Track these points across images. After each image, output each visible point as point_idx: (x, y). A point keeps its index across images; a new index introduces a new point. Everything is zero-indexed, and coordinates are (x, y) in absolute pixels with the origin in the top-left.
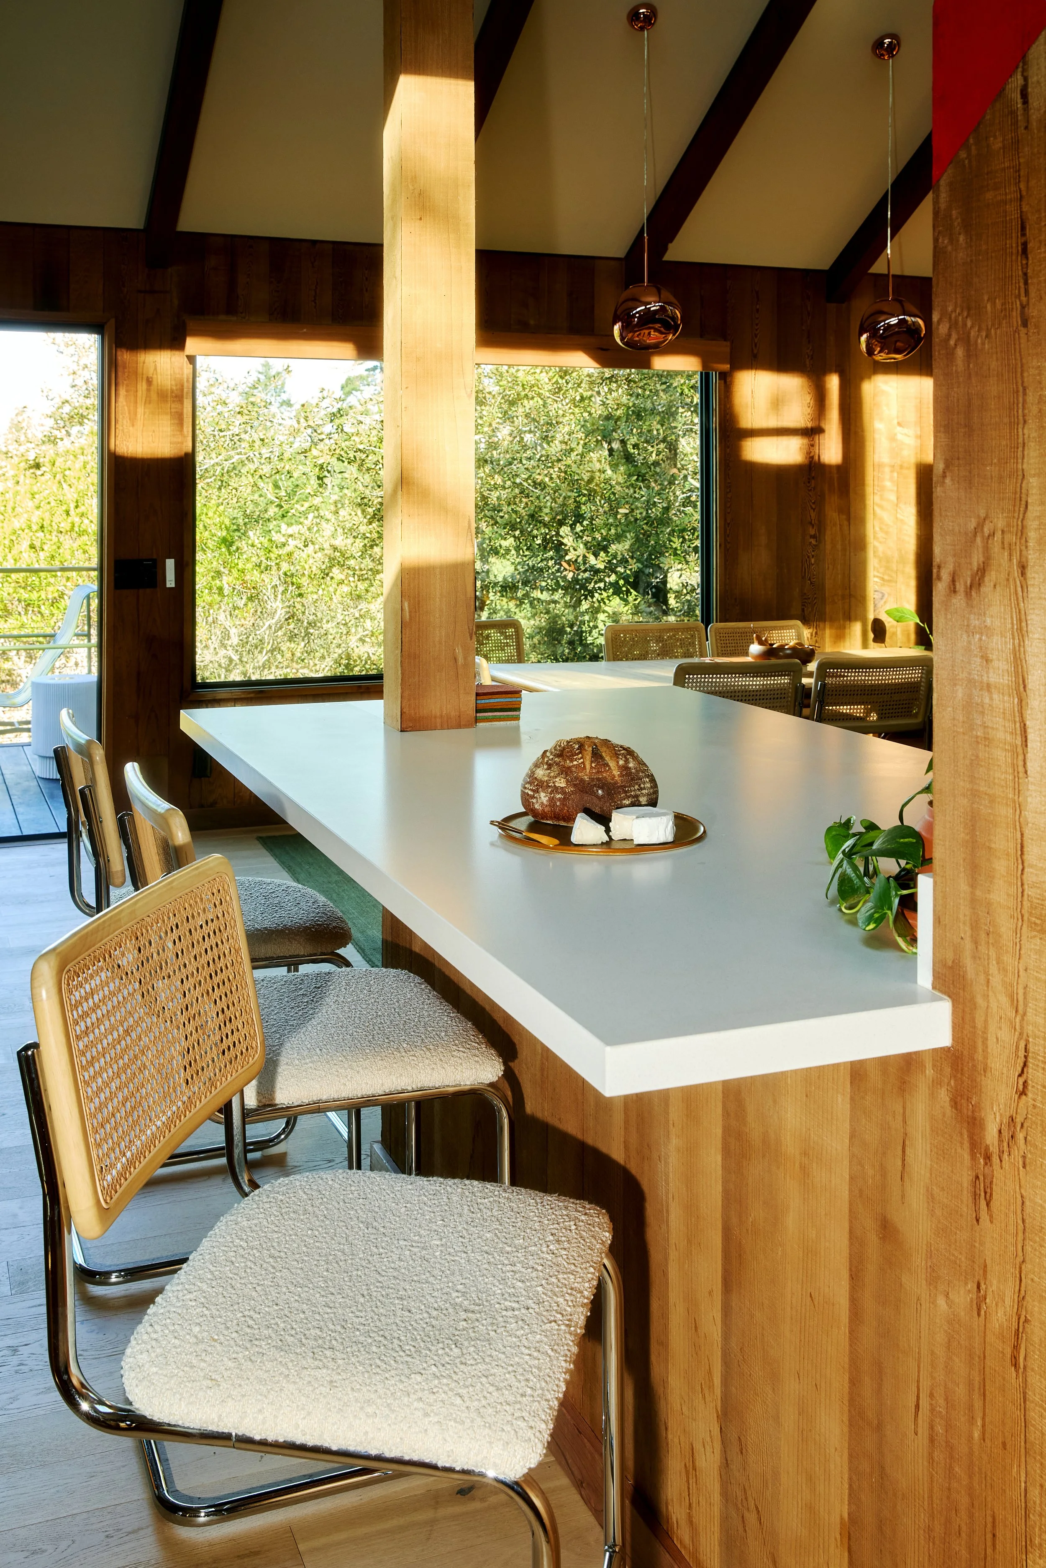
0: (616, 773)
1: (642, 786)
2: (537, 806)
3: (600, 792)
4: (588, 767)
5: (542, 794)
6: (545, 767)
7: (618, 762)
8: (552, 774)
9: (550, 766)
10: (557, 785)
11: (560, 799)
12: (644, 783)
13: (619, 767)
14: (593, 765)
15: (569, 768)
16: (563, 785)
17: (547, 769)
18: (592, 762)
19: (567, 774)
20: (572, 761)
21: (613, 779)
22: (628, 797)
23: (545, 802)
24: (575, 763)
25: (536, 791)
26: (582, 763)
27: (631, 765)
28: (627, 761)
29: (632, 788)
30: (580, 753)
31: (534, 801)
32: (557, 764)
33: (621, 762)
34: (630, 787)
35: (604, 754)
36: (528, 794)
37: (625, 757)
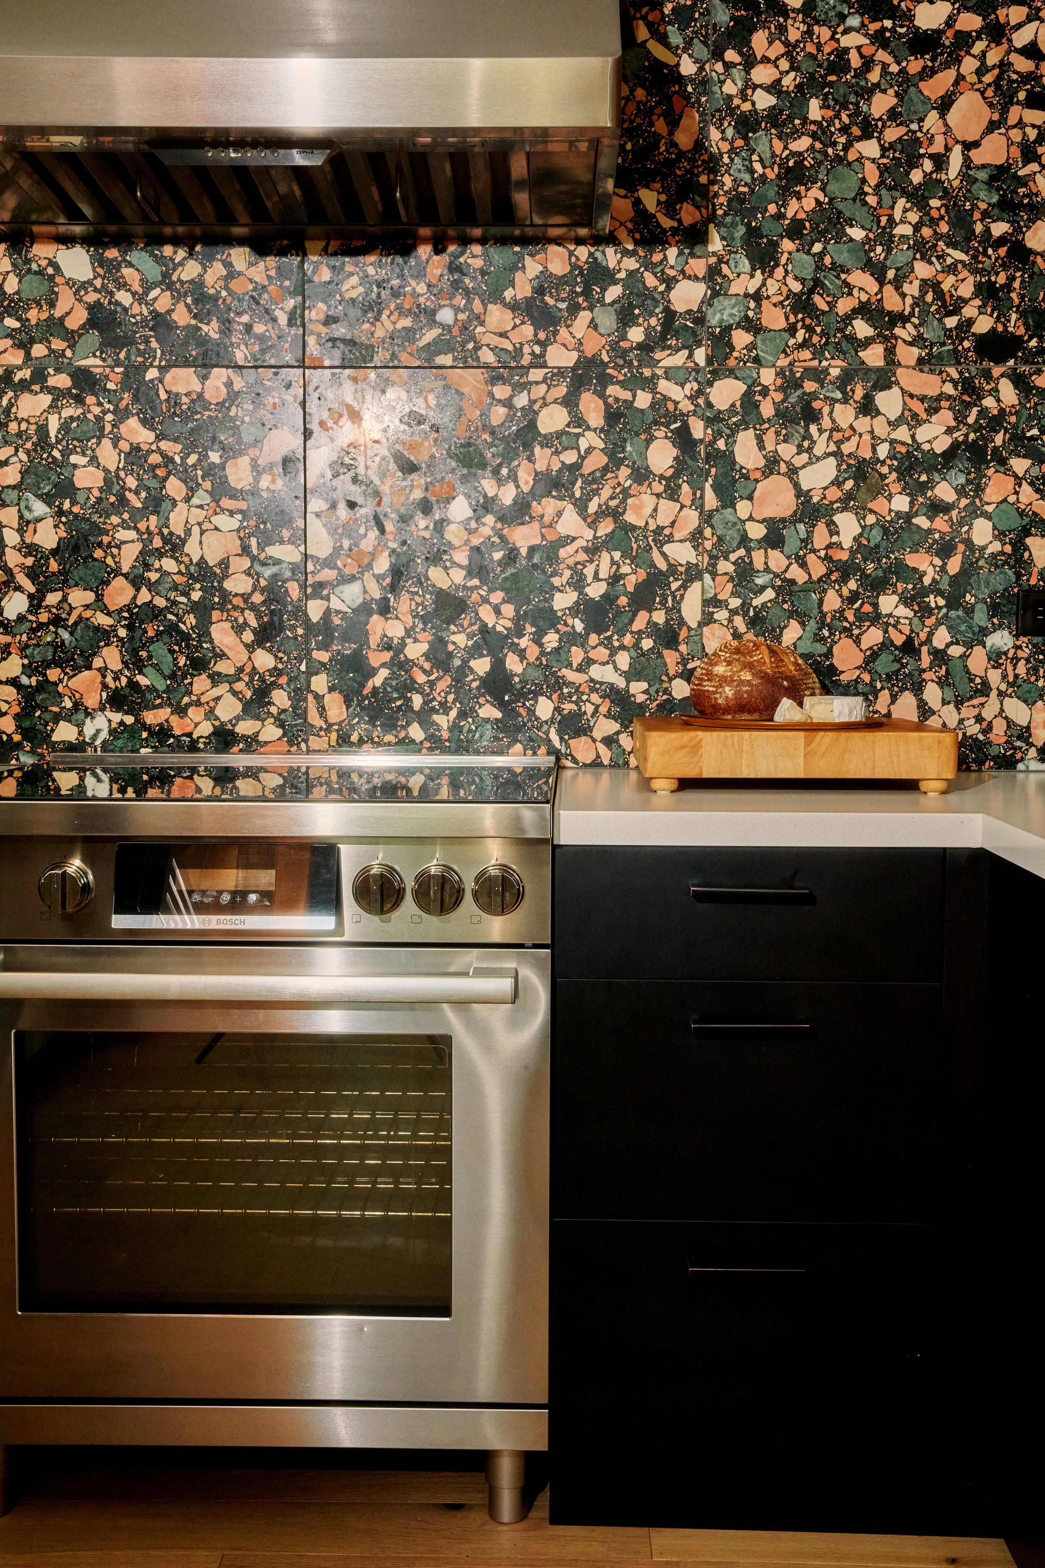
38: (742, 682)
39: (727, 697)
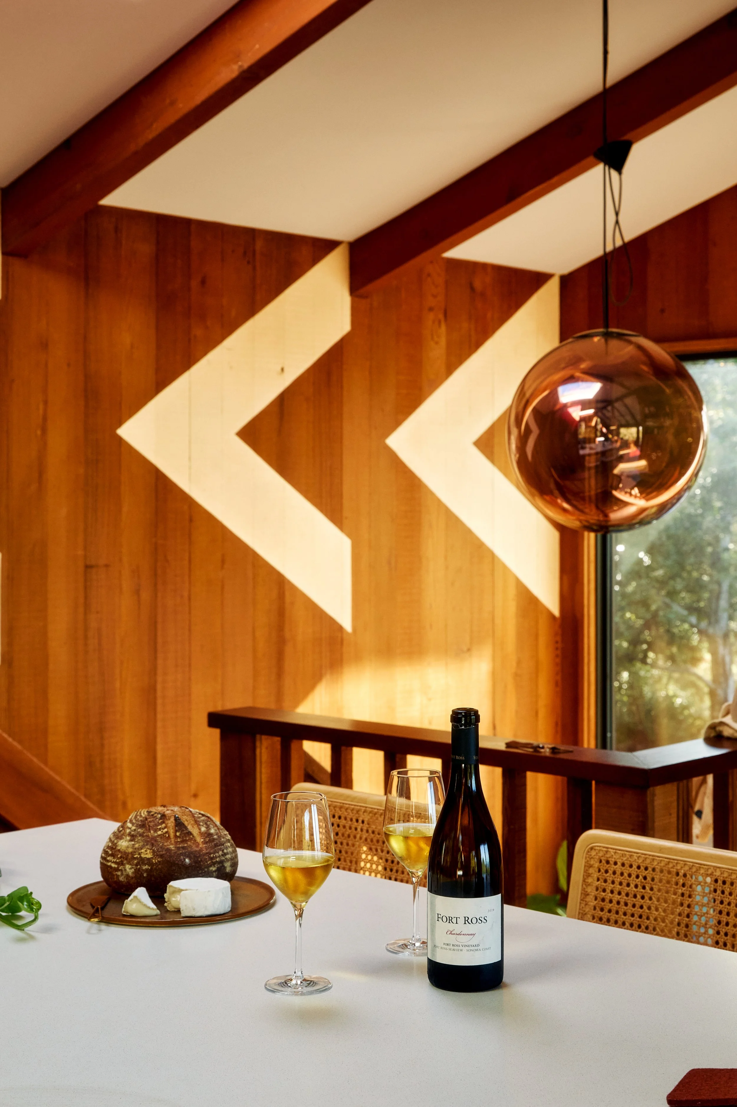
0: (200, 840)
1: (225, 851)
2: (121, 879)
3: (187, 860)
4: (172, 835)
5: (128, 867)
6: (128, 838)
7: (200, 829)
8: (137, 846)
9: (133, 837)
10: (143, 856)
11: (147, 870)
12: (227, 848)
13: (201, 834)
14: (178, 834)
15: (154, 839)
16: (149, 856)
17: (131, 840)
18: (176, 831)
19: (153, 845)
20: (156, 831)
21: (198, 846)
22: (214, 864)
23: (130, 874)
24: (159, 833)
25: (121, 863)
26: (166, 832)
27: (212, 831)
28: (208, 827)
29: (217, 854)
30: (163, 822)
31: (119, 873)
32: (141, 835)
33: (203, 829)
34: (214, 853)
35: (186, 823)
36: (110, 867)
37: (206, 824)
38: (142, 861)
39: (128, 875)
